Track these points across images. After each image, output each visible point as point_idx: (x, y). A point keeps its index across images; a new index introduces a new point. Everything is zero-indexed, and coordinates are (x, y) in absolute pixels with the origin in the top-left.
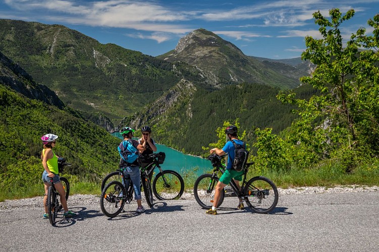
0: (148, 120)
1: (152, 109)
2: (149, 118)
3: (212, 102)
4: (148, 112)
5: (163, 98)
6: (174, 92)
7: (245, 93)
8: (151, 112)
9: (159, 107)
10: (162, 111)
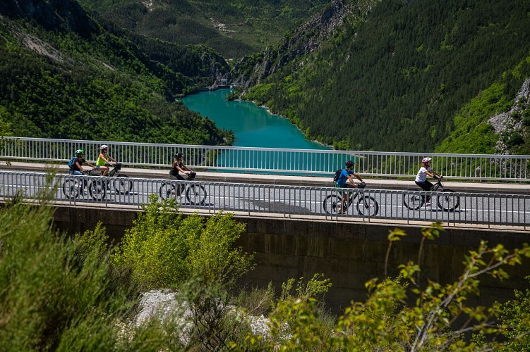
0: (282, 64)
1: (294, 42)
2: (285, 60)
3: (396, 29)
4: (285, 48)
5: (317, 17)
6: (340, 6)
7: (463, 8)
8: (291, 48)
9: (308, 36)
10: (313, 46)
